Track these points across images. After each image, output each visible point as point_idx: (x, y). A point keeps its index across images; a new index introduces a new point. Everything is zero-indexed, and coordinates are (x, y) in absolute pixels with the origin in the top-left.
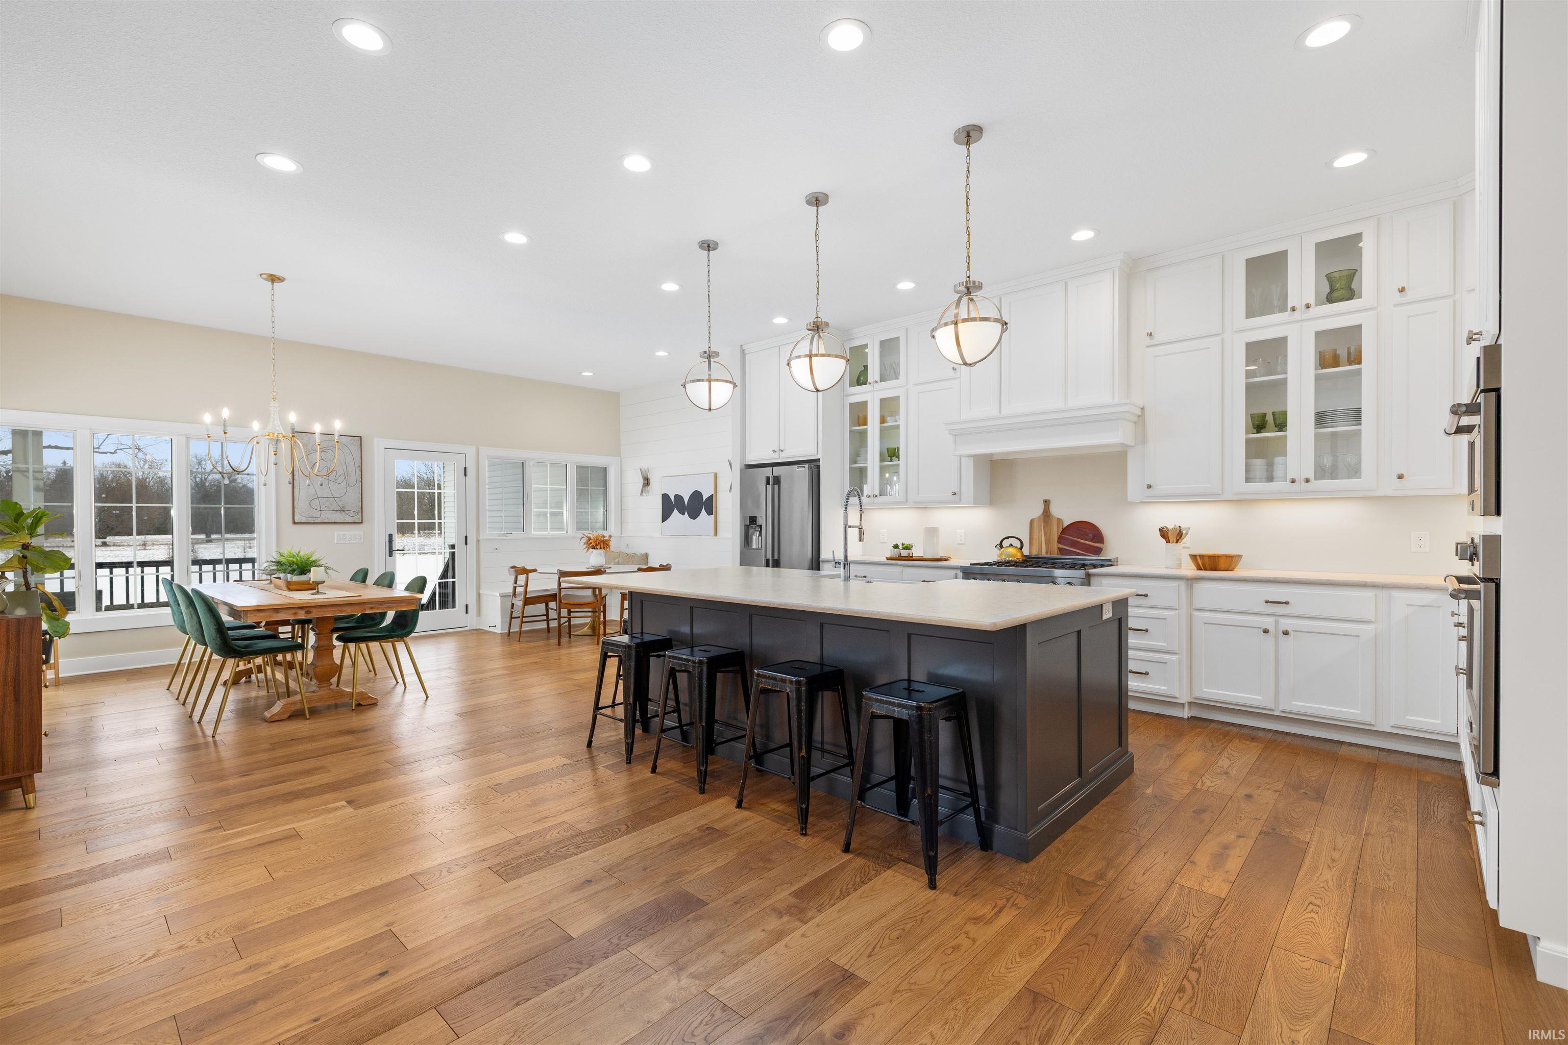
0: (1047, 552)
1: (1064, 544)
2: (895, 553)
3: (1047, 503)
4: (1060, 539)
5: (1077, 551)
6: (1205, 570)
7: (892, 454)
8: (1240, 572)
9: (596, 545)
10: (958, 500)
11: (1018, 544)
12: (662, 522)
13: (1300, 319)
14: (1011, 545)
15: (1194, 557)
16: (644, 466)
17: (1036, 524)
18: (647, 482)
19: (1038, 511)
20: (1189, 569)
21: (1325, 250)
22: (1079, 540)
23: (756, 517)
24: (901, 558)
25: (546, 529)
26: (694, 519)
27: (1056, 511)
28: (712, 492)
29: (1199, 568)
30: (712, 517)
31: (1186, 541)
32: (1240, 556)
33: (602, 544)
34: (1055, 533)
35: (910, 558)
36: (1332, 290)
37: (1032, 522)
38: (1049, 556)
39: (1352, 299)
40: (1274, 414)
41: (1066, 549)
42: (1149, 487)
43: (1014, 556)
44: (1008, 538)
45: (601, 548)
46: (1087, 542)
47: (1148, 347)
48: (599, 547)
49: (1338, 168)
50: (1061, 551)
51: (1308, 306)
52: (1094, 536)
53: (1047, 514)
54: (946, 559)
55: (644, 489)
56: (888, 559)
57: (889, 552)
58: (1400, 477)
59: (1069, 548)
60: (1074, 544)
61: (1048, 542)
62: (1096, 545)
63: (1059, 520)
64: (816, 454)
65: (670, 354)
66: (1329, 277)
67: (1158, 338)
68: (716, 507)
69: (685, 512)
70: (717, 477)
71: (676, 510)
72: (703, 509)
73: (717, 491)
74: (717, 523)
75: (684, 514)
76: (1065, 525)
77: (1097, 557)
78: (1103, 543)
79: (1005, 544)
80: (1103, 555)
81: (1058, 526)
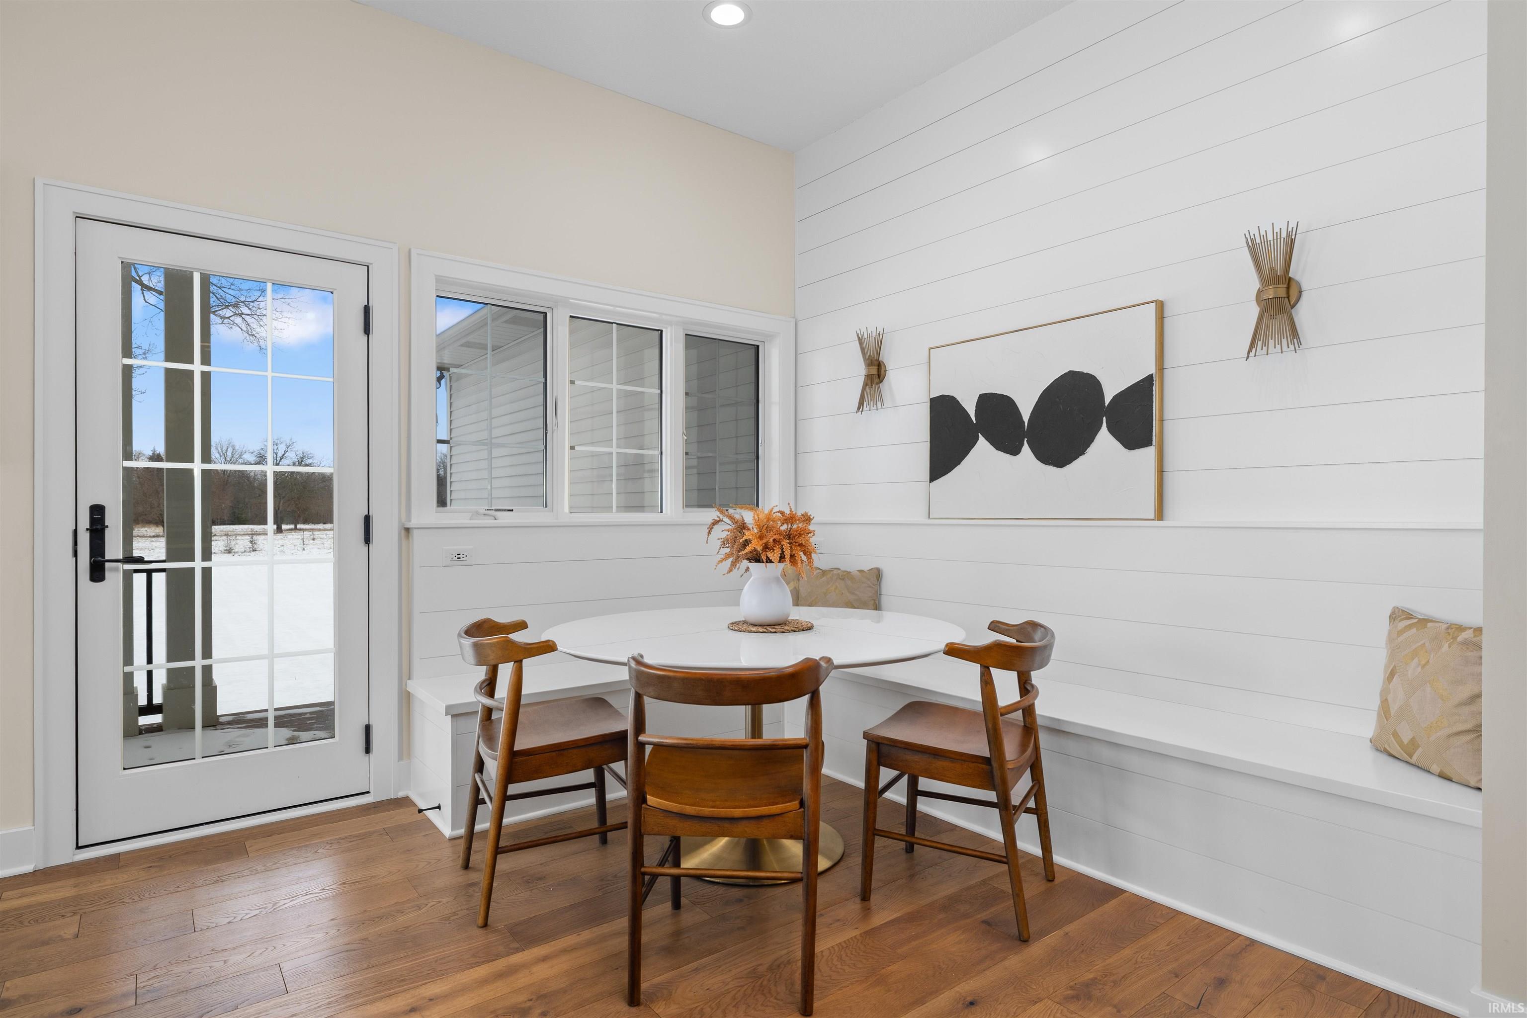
9: (766, 547)
12: (932, 479)
16: (870, 325)
18: (876, 370)
25: (609, 508)
26: (1062, 464)
28: (1151, 369)
30: (1148, 454)
33: (786, 543)
45: (782, 559)
48: (774, 555)
55: (868, 390)
68: (1162, 420)
69: (1022, 445)
70: (1167, 313)
71: (981, 439)
72: (1104, 431)
73: (1168, 363)
74: (1169, 477)
75: (1014, 451)
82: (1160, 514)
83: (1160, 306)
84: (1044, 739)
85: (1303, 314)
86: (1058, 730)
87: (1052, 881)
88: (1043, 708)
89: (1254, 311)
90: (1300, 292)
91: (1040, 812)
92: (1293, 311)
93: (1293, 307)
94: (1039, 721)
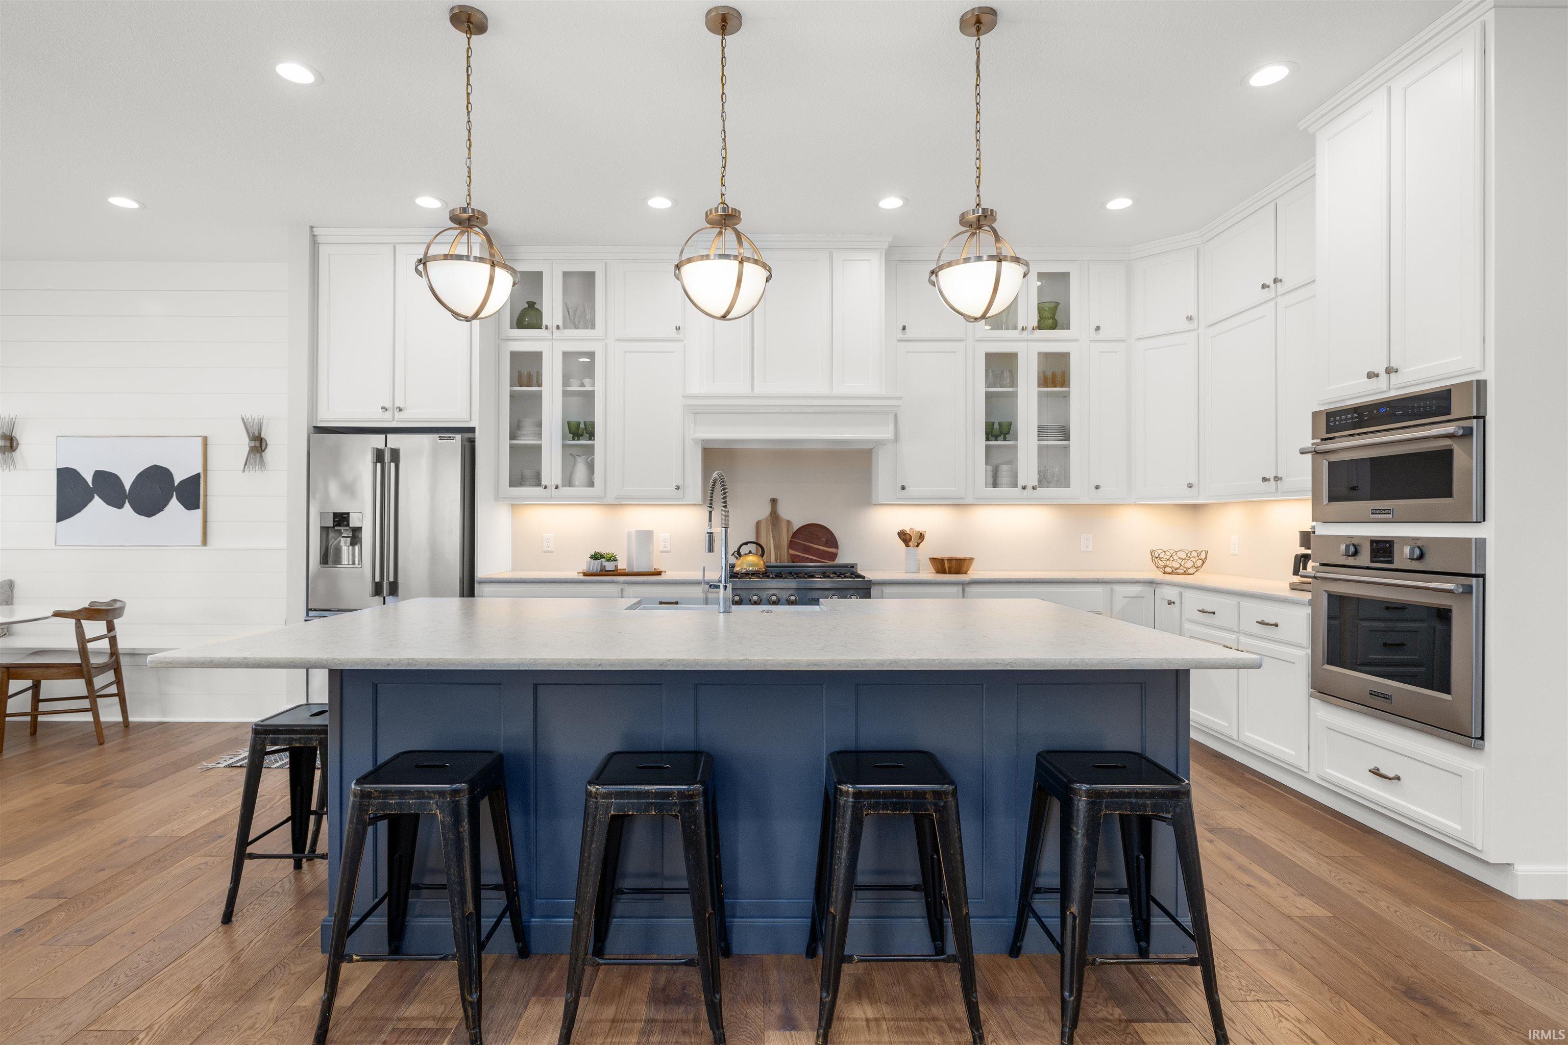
0: (776, 560)
1: (796, 550)
2: (596, 565)
3: (774, 501)
4: (792, 545)
5: (811, 557)
6: (950, 573)
7: (583, 430)
8: (974, 573)
10: (682, 497)
11: (759, 551)
13: (1026, 338)
14: (750, 552)
15: (934, 560)
17: (763, 527)
18: (10, 445)
19: (764, 512)
20: (928, 574)
21: (1045, 280)
22: (812, 545)
23: (348, 514)
24: (604, 572)
27: (785, 512)
28: (199, 469)
29: (938, 572)
30: (198, 513)
32: (971, 559)
34: (785, 539)
35: (616, 573)
36: (1041, 318)
37: (758, 524)
38: (779, 564)
39: (1054, 329)
40: (1000, 424)
41: (799, 556)
42: (903, 488)
43: (756, 565)
44: (746, 544)
46: (821, 547)
47: (899, 341)
49: (1110, 210)
50: (794, 558)
51: (1032, 331)
52: (827, 540)
53: (774, 517)
54: (659, 573)
55: (2, 456)
56: (585, 574)
57: (584, 563)
58: (1097, 487)
59: (802, 555)
60: (807, 550)
61: (777, 547)
62: (830, 550)
63: (789, 523)
64: (468, 419)
65: (143, 205)
66: (1040, 306)
67: (910, 333)
68: (206, 496)
69: (125, 503)
70: (208, 443)
71: (96, 497)
72: (174, 499)
73: (209, 467)
74: (209, 524)
75: (120, 506)
76: (795, 529)
77: (829, 563)
78: (837, 548)
79: (743, 551)
80: (840, 560)
81: (788, 530)
82: (205, 542)
83: (205, 439)
84: (124, 661)
85: (269, 454)
86: (133, 654)
87: (127, 727)
88: (123, 644)
89: (247, 449)
90: (267, 445)
91: (121, 695)
92: (263, 453)
93: (263, 451)
94: (120, 652)
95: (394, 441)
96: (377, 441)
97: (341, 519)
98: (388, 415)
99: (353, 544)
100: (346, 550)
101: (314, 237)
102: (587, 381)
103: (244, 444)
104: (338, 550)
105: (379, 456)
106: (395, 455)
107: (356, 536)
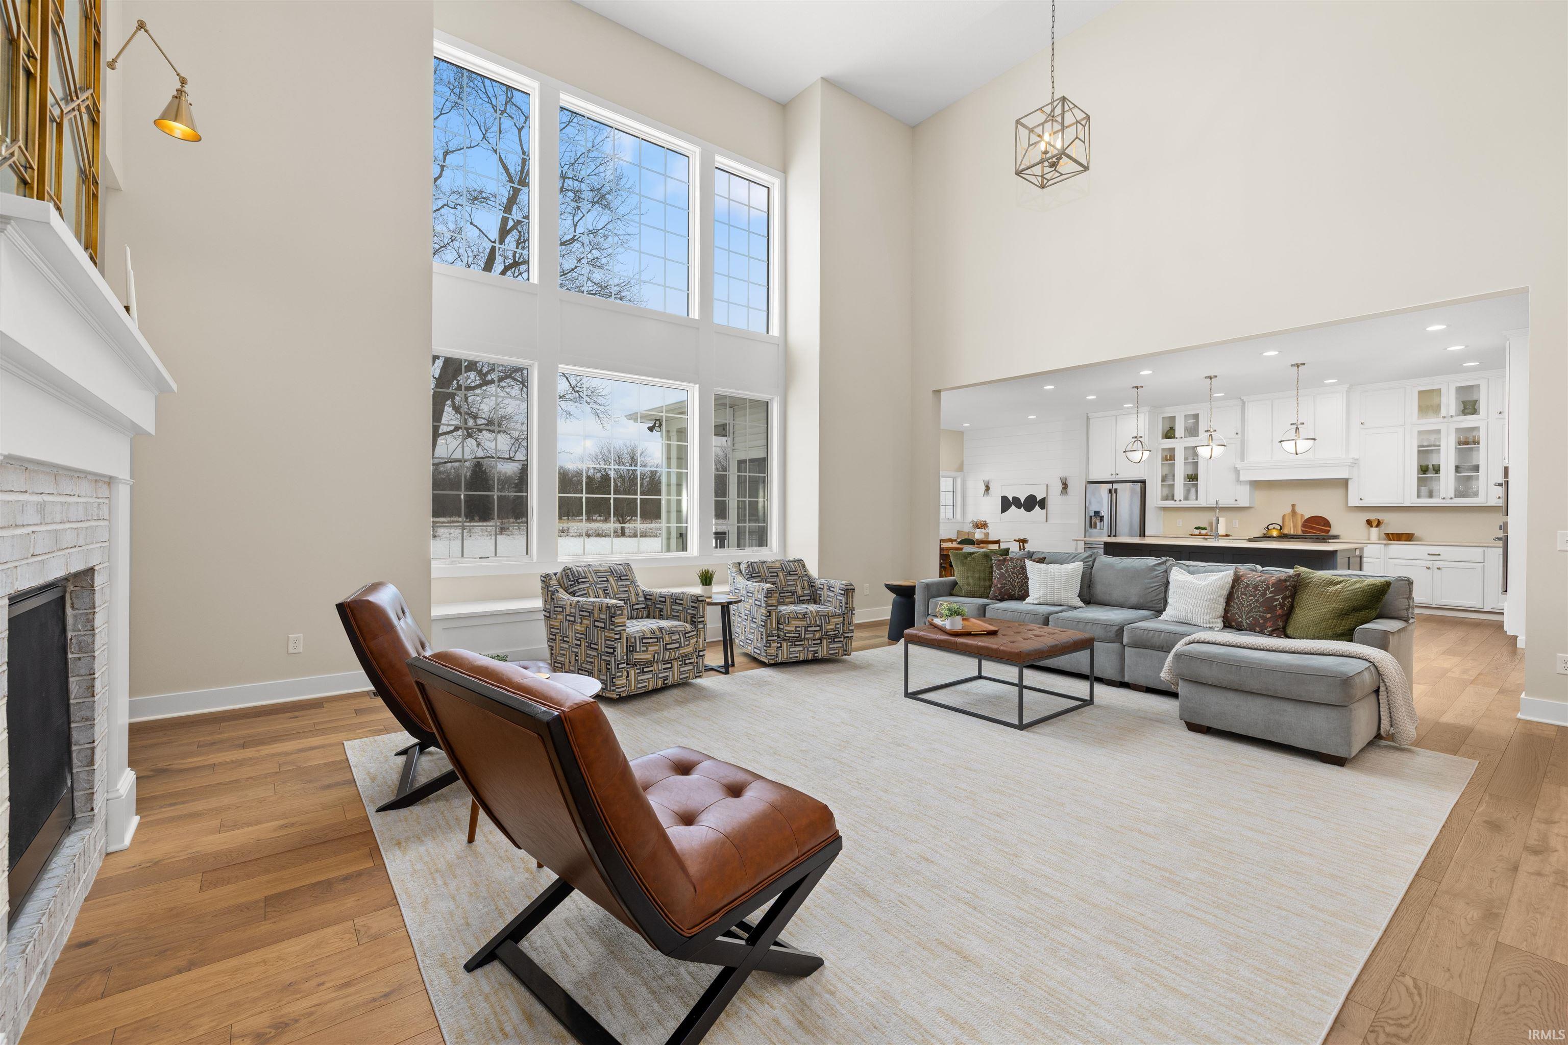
0: (1295, 532)
1: (1305, 528)
2: (1197, 532)
3: (1293, 506)
4: (1303, 525)
5: (1315, 531)
6: (1394, 540)
7: (1193, 478)
11: (1279, 528)
12: (1002, 512)
13: (1446, 421)
14: (1274, 528)
15: (1386, 533)
16: (986, 478)
17: (1285, 517)
18: (987, 488)
19: (1288, 510)
21: (1460, 390)
22: (1315, 526)
23: (1099, 511)
24: (1200, 535)
26: (1029, 511)
27: (1299, 510)
28: (1045, 496)
29: (1390, 540)
30: (1044, 511)
31: (1382, 527)
34: (1300, 524)
35: (1206, 535)
36: (1465, 408)
38: (1296, 534)
39: (1470, 415)
40: (1433, 465)
41: (1306, 531)
42: (1361, 499)
43: (1276, 534)
44: (1272, 524)
46: (1321, 527)
47: (1362, 429)
48: (982, 528)
50: (1303, 531)
51: (1452, 417)
52: (1325, 523)
53: (1294, 512)
54: (1228, 536)
55: (985, 492)
56: (1191, 535)
58: (1499, 498)
59: (1308, 530)
60: (1312, 528)
61: (1295, 527)
62: (1326, 528)
63: (1302, 516)
64: (1142, 477)
66: (1464, 402)
67: (1367, 425)
68: (1047, 505)
69: (1022, 508)
70: (1048, 487)
71: (1013, 506)
72: (1037, 506)
73: (1049, 495)
74: (1048, 515)
75: (1020, 508)
76: (1306, 518)
77: (1326, 534)
78: (1330, 527)
79: (1270, 527)
80: (1331, 533)
81: (1301, 519)
82: (1047, 521)
83: (1048, 485)
85: (1069, 489)
90: (1069, 487)
92: (1067, 489)
95: (1115, 486)
96: (1109, 486)
97: (1097, 513)
98: (1114, 476)
99: (1101, 522)
100: (1098, 524)
101: (1088, 416)
102: (1196, 457)
103: (1060, 487)
104: (1096, 524)
105: (1110, 491)
106: (1116, 490)
107: (1102, 519)
